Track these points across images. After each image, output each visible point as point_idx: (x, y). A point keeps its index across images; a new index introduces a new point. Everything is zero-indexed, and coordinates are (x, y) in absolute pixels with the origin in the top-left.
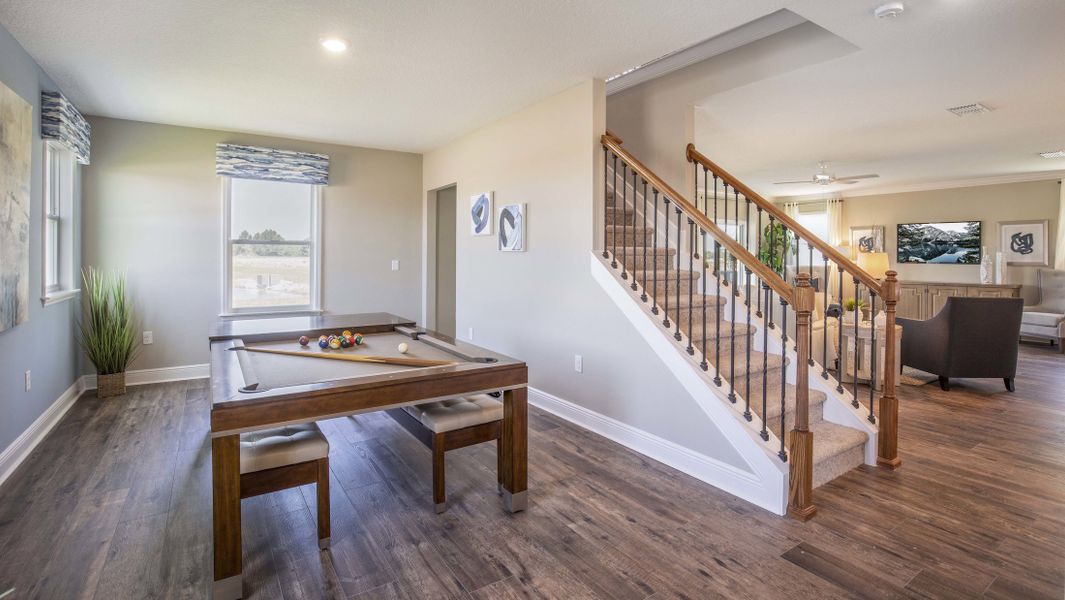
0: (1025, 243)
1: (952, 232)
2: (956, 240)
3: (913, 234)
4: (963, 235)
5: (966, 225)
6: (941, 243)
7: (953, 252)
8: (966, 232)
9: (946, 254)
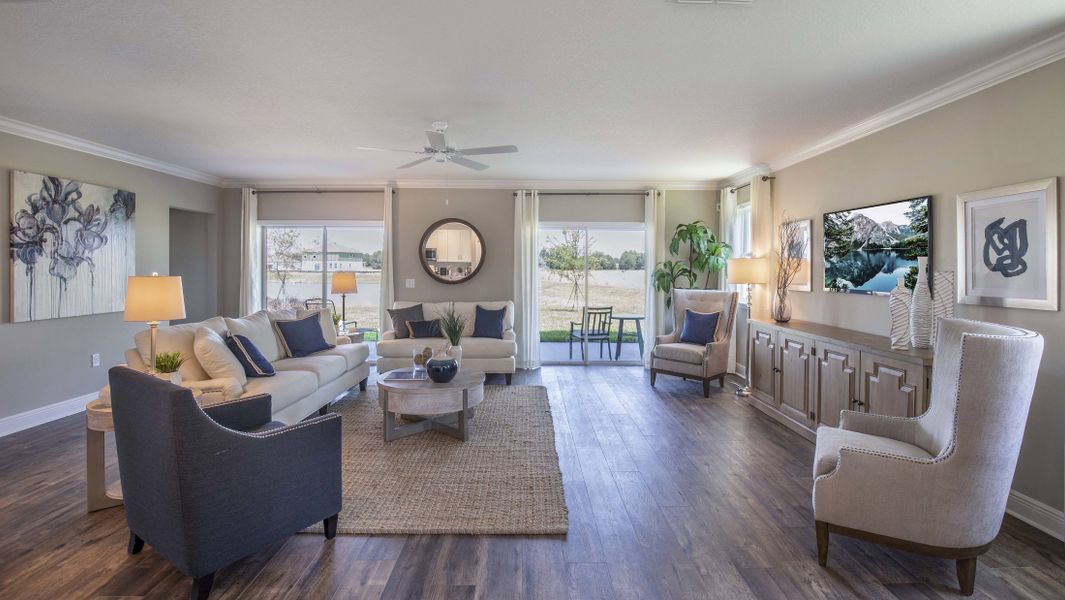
0: (1011, 247)
1: (888, 224)
2: (894, 242)
3: (840, 233)
4: (904, 230)
5: (906, 206)
6: (875, 249)
7: (890, 270)
8: (907, 222)
9: (881, 275)
